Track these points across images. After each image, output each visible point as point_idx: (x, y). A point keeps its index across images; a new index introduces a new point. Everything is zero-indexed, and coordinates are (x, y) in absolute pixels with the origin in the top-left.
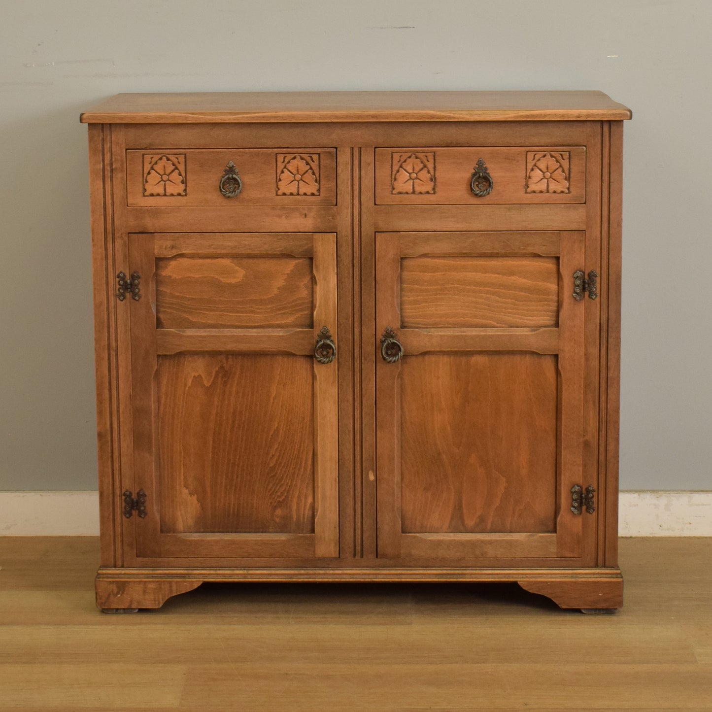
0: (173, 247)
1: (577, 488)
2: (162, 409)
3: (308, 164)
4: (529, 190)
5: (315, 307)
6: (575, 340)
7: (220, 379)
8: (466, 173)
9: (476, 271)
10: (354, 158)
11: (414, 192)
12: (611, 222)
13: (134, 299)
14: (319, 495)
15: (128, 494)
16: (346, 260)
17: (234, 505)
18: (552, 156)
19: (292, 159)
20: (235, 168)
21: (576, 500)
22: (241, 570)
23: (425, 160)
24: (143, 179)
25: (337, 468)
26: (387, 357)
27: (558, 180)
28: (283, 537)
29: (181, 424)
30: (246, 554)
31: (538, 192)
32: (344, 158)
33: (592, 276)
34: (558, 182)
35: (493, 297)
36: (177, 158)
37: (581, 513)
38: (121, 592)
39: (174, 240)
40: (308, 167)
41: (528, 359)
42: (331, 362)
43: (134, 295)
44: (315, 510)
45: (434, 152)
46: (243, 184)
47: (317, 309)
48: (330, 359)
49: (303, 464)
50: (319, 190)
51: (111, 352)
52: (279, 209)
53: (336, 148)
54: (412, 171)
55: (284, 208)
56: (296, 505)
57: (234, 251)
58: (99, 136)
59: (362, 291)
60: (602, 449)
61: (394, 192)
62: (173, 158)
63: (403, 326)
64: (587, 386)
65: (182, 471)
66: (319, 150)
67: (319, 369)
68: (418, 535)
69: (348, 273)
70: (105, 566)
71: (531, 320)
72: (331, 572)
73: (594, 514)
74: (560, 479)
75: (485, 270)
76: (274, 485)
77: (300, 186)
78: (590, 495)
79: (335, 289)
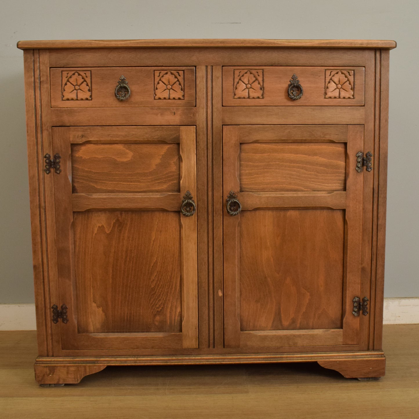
0: (83, 136)
1: (357, 299)
2: (77, 249)
3: (176, 77)
4: (327, 96)
5: (182, 178)
6: (357, 199)
7: (116, 228)
8: (284, 84)
9: (291, 153)
10: (208, 73)
11: (249, 98)
12: (381, 119)
13: (56, 172)
14: (185, 307)
15: (55, 307)
16: (203, 145)
17: (127, 313)
18: (342, 73)
19: (165, 74)
20: (125, 80)
21: (356, 307)
22: (133, 357)
23: (256, 74)
24: (62, 89)
25: (197, 288)
26: (230, 211)
27: (346, 89)
28: (160, 335)
29: (90, 259)
30: (135, 347)
31: (333, 97)
32: (201, 73)
33: (368, 155)
34: (346, 91)
35: (302, 170)
36: (85, 74)
37: (359, 315)
38: (52, 373)
39: (83, 131)
40: (176, 79)
41: (325, 212)
42: (192, 215)
43: (57, 169)
44: (182, 317)
45: (263, 70)
46: (131, 91)
47: (182, 179)
48: (192, 213)
49: (174, 286)
50: (184, 96)
51: (41, 210)
52: (156, 109)
53: (196, 67)
54: (247, 83)
55: (160, 108)
56: (169, 314)
57: (125, 139)
58: (31, 58)
59: (214, 166)
60: (373, 273)
61: (235, 97)
62: (82, 73)
63: (241, 191)
64: (364, 230)
65: (92, 291)
66: (184, 68)
67: (184, 220)
68: (251, 332)
69: (204, 154)
70: (41, 356)
71: (326, 186)
72: (194, 358)
73: (368, 316)
74: (346, 293)
75: (297, 152)
76: (154, 300)
77: (171, 93)
78: (366, 303)
79: (195, 165)
